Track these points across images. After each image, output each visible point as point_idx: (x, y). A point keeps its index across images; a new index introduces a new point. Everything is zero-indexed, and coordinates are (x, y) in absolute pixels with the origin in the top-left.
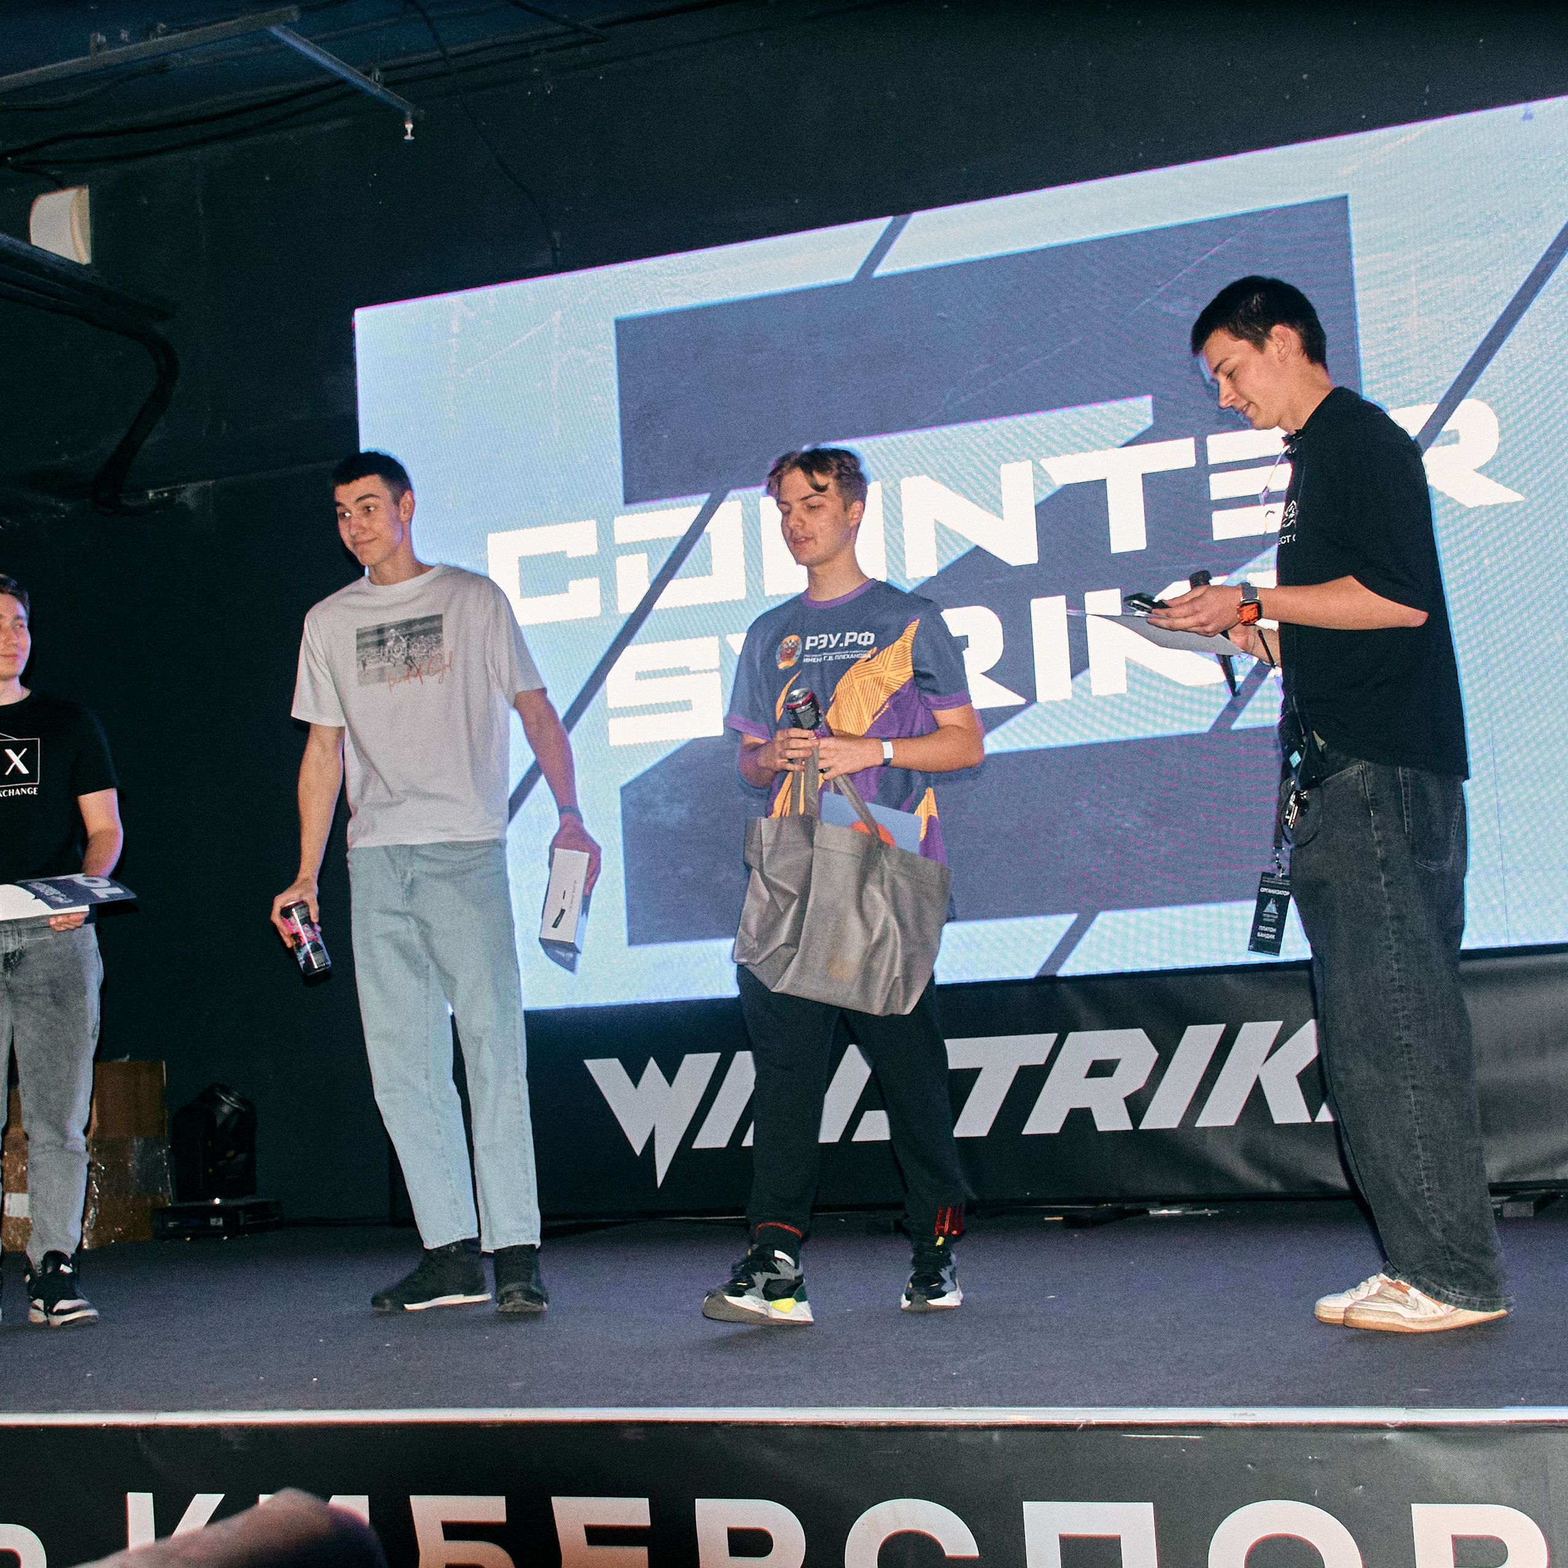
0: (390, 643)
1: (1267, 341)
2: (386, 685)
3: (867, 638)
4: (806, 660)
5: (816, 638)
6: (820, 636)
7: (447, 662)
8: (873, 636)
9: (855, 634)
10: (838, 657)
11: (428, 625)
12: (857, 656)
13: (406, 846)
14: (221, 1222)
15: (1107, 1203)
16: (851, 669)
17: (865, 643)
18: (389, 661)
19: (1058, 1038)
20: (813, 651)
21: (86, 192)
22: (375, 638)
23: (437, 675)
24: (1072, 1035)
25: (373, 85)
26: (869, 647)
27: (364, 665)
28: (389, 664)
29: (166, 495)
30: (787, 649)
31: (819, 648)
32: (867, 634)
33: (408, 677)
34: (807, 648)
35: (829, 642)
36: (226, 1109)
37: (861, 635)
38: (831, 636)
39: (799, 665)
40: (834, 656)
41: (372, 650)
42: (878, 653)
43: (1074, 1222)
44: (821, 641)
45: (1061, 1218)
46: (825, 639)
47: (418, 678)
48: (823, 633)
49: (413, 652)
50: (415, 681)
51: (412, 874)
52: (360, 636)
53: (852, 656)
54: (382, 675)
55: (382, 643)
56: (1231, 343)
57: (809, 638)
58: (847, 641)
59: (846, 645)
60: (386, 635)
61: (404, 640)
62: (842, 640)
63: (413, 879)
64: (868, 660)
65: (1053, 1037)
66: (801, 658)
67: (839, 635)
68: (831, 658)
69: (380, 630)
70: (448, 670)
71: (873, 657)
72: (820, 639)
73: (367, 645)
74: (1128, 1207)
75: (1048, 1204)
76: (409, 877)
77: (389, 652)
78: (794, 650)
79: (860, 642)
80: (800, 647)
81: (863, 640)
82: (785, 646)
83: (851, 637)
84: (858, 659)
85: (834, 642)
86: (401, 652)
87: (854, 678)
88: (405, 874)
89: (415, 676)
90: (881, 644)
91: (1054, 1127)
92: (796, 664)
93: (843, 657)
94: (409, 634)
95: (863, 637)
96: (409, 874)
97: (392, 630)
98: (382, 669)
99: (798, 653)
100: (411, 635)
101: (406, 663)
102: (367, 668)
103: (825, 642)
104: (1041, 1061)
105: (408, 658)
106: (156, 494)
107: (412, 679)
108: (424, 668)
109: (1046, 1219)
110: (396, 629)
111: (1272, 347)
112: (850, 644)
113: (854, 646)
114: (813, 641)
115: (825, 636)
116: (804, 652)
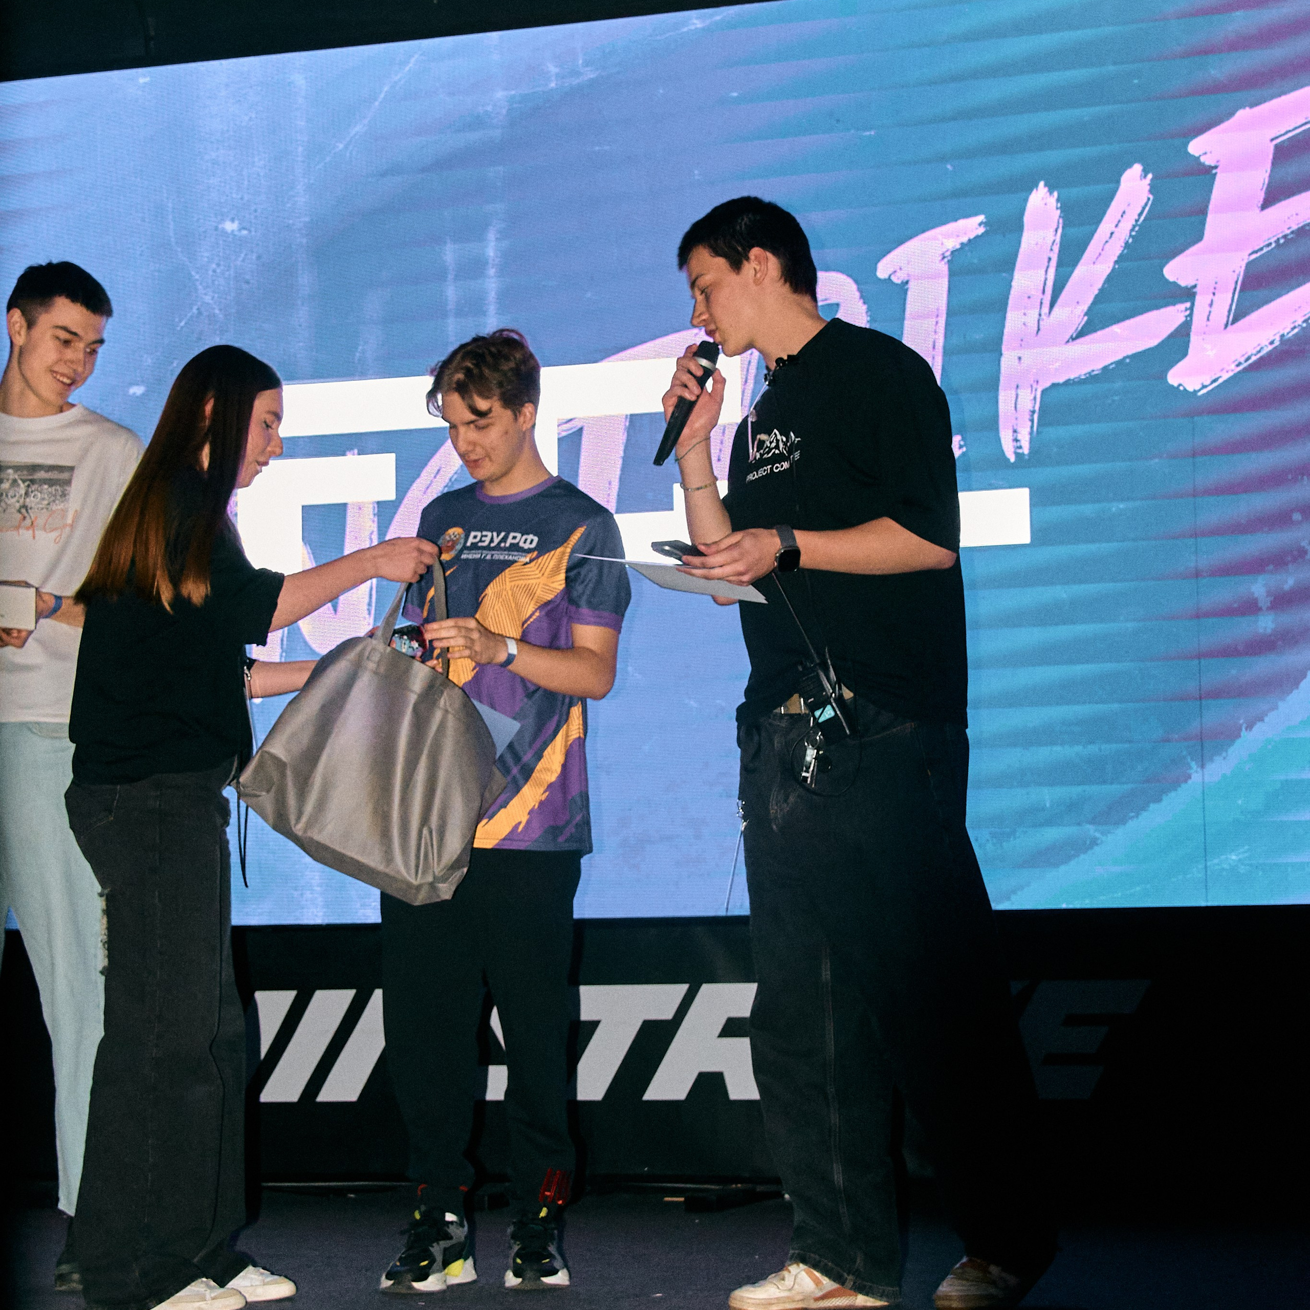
0: (5, 486)
1: (745, 263)
3: (530, 541)
4: (464, 556)
5: (479, 534)
6: (484, 533)
7: (69, 521)
8: (536, 539)
9: (519, 535)
10: (496, 557)
11: (55, 475)
12: (516, 558)
15: (736, 1184)
16: (507, 571)
17: (526, 546)
19: (689, 990)
20: (474, 546)
23: (55, 534)
24: (706, 988)
26: (529, 551)
30: (448, 541)
31: (480, 544)
32: (531, 537)
33: (16, 528)
34: (469, 544)
35: (492, 541)
37: (524, 537)
38: (495, 534)
39: (457, 557)
40: (492, 556)
42: (537, 557)
43: (695, 1205)
44: (483, 539)
45: (682, 1199)
46: (489, 537)
47: (31, 531)
48: (486, 530)
49: (30, 501)
50: (25, 534)
53: (510, 558)
56: (711, 259)
57: (473, 534)
58: (510, 541)
59: (508, 545)
60: (3, 475)
61: (22, 486)
62: (504, 539)
64: (526, 564)
65: (682, 989)
66: (461, 552)
67: (503, 534)
68: (489, 557)
70: (68, 529)
71: (531, 561)
72: (482, 536)
74: (760, 1188)
75: (671, 1182)
77: (2, 495)
78: (454, 543)
79: (521, 544)
80: (462, 541)
81: (525, 542)
82: (448, 538)
83: (514, 538)
84: (515, 562)
85: (496, 541)
87: (507, 580)
89: (28, 529)
90: (543, 549)
91: (679, 1092)
92: (453, 559)
93: (502, 558)
94: (30, 481)
95: (526, 540)
99: (459, 547)
100: (33, 481)
101: (19, 511)
103: (488, 540)
104: (668, 1015)
107: (22, 531)
108: (40, 522)
109: (667, 1199)
110: (15, 471)
111: (749, 268)
112: (511, 544)
113: (515, 547)
114: (475, 537)
115: (489, 534)
116: (465, 548)
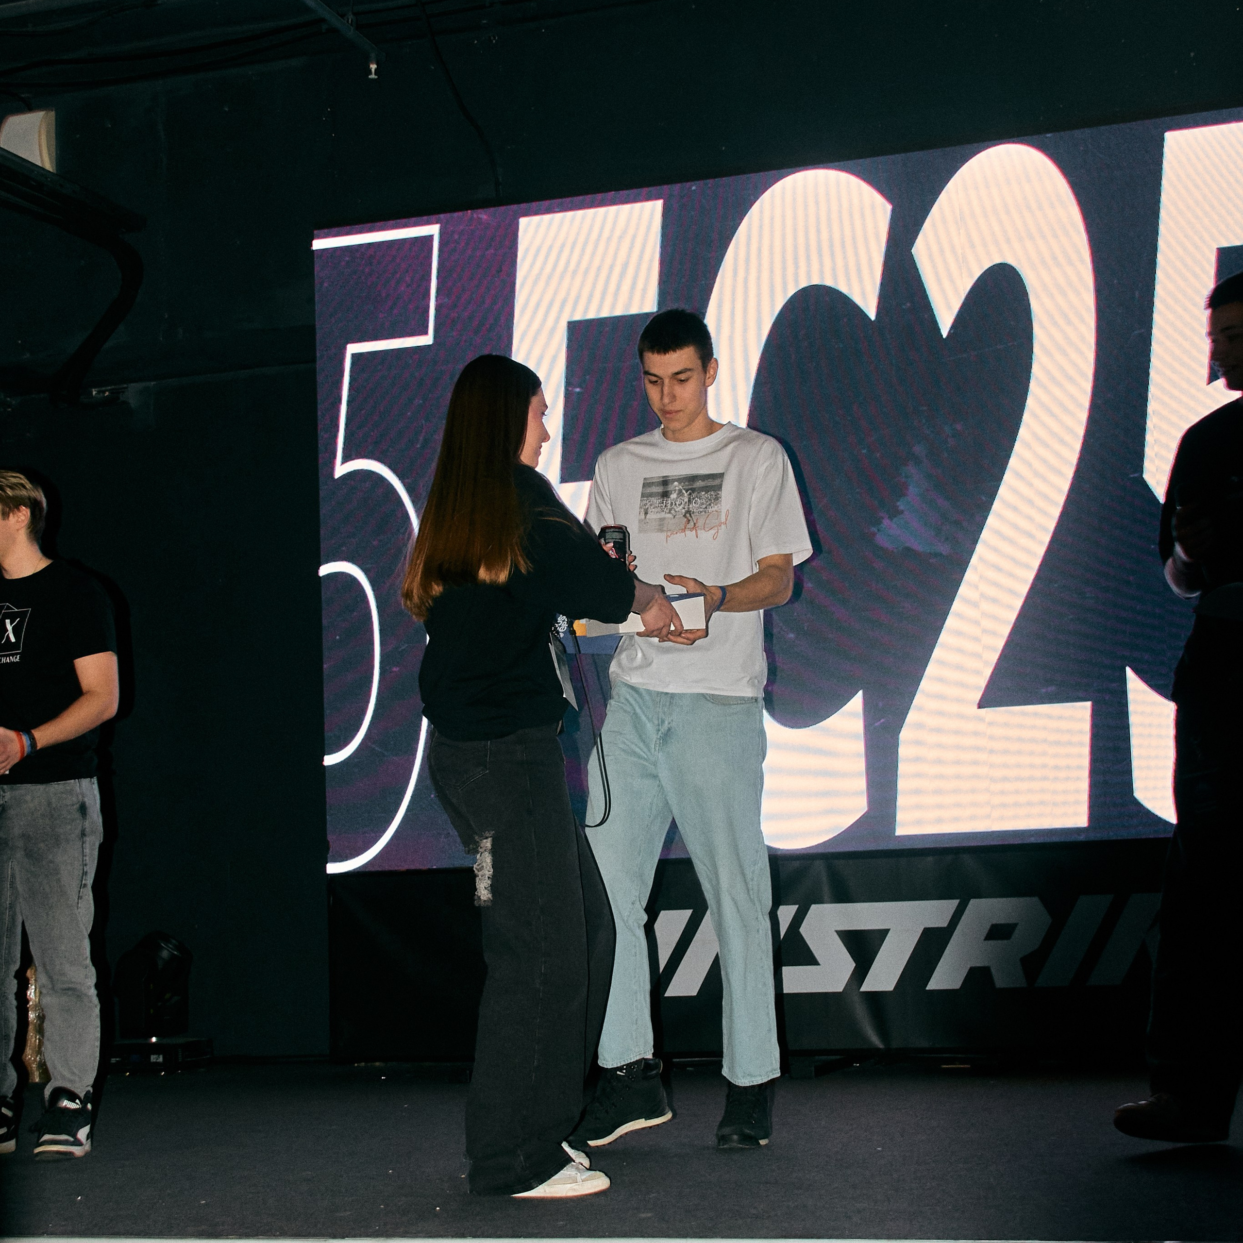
0: (674, 496)
2: (663, 536)
7: (723, 519)
11: (710, 483)
13: (667, 694)
14: (161, 1059)
18: (670, 512)
21: (52, 114)
22: (659, 489)
23: (713, 532)
25: (346, 26)
27: (646, 513)
28: (670, 516)
29: (107, 393)
33: (684, 530)
36: (165, 954)
41: (656, 501)
47: (694, 531)
50: (691, 534)
51: (669, 723)
52: (647, 484)
54: (661, 526)
55: (665, 495)
60: (670, 488)
61: (686, 495)
63: (669, 729)
69: (665, 482)
70: (723, 526)
73: (651, 495)
76: (666, 726)
77: (672, 504)
86: (682, 506)
88: (663, 722)
89: (691, 530)
94: (691, 489)
96: (666, 722)
97: (676, 483)
98: (662, 520)
100: (693, 490)
101: (685, 516)
102: (648, 516)
105: (688, 512)
106: (99, 392)
107: (688, 532)
108: (700, 523)
110: (680, 483)
